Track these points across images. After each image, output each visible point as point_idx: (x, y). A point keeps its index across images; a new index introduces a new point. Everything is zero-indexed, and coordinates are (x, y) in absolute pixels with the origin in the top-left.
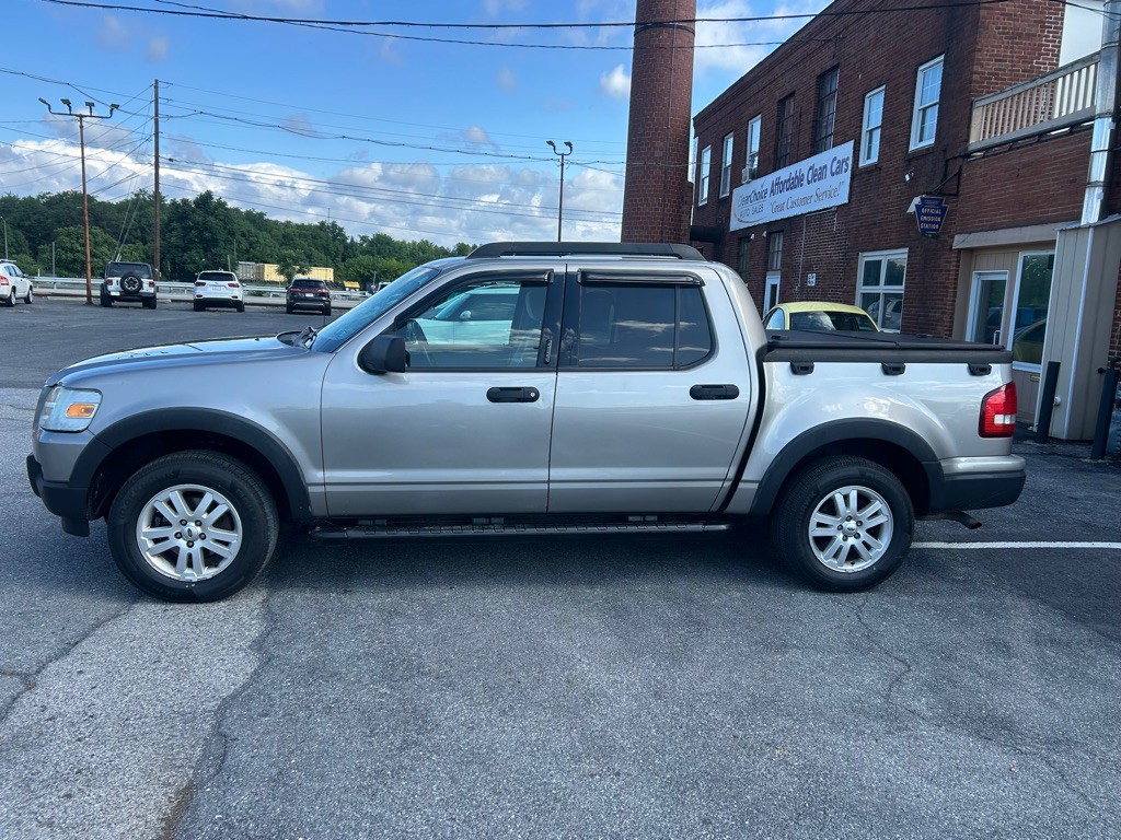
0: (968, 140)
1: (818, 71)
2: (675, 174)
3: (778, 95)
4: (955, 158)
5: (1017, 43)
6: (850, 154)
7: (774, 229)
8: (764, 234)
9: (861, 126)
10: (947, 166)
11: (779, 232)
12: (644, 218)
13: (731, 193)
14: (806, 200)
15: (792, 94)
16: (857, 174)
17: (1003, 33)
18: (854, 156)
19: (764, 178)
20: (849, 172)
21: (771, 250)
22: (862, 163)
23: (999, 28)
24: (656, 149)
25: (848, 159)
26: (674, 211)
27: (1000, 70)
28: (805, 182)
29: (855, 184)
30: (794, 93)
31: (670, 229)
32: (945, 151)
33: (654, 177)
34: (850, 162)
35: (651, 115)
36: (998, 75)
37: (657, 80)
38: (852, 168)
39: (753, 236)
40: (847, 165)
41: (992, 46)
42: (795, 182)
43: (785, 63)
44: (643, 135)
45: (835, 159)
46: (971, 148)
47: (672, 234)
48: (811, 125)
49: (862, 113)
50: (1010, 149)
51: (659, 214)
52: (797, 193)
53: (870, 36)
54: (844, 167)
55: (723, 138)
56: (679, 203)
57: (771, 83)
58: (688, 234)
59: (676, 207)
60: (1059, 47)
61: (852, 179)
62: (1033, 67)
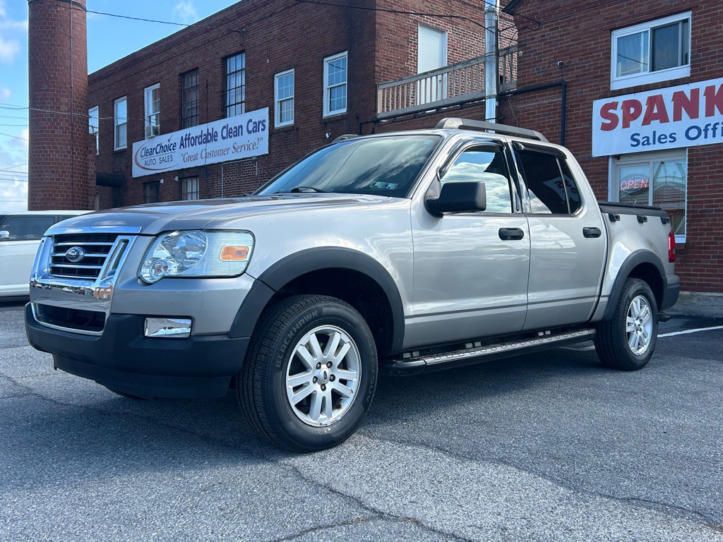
0: (376, 111)
1: (222, 54)
2: (80, 127)
3: (178, 70)
4: (368, 123)
5: (396, 50)
6: (267, 118)
7: (186, 174)
8: (177, 179)
9: (273, 98)
10: (361, 128)
11: (192, 177)
12: (55, 163)
13: (130, 147)
14: (222, 152)
15: (195, 70)
16: (273, 133)
17: (389, 42)
18: (270, 119)
19: (170, 135)
20: (267, 131)
21: (184, 192)
22: (277, 125)
23: (386, 38)
24: (61, 104)
25: (264, 121)
26: (81, 158)
27: (389, 66)
28: (219, 137)
29: (273, 140)
30: (198, 68)
31: (79, 174)
32: (357, 118)
33: (61, 128)
34: (267, 124)
35: (54, 74)
36: (388, 69)
37: (58, 45)
38: (269, 128)
39: (162, 181)
40: (264, 126)
41: (384, 50)
42: (210, 137)
43: (184, 45)
44: (47, 90)
45: (250, 121)
46: (379, 117)
47: (81, 178)
48: (220, 94)
49: (273, 87)
50: (415, 118)
51: (68, 160)
52: (211, 146)
53: (275, 33)
54: (261, 127)
55: (113, 101)
56: (85, 152)
57: (169, 59)
58: (95, 178)
59: (83, 155)
60: (417, 56)
61: (270, 136)
62: (405, 67)
